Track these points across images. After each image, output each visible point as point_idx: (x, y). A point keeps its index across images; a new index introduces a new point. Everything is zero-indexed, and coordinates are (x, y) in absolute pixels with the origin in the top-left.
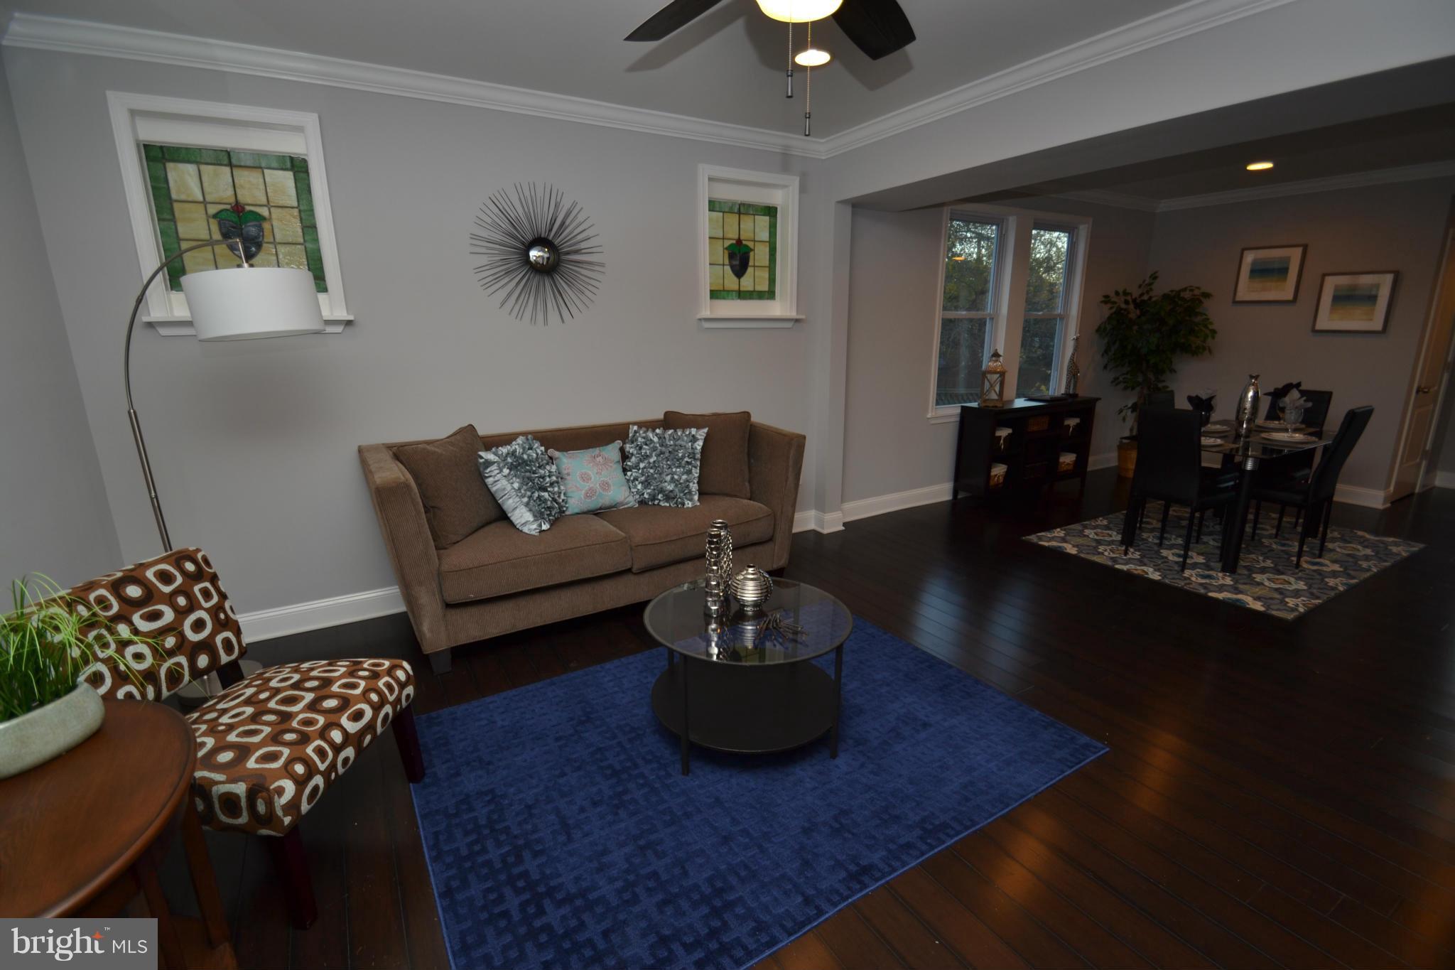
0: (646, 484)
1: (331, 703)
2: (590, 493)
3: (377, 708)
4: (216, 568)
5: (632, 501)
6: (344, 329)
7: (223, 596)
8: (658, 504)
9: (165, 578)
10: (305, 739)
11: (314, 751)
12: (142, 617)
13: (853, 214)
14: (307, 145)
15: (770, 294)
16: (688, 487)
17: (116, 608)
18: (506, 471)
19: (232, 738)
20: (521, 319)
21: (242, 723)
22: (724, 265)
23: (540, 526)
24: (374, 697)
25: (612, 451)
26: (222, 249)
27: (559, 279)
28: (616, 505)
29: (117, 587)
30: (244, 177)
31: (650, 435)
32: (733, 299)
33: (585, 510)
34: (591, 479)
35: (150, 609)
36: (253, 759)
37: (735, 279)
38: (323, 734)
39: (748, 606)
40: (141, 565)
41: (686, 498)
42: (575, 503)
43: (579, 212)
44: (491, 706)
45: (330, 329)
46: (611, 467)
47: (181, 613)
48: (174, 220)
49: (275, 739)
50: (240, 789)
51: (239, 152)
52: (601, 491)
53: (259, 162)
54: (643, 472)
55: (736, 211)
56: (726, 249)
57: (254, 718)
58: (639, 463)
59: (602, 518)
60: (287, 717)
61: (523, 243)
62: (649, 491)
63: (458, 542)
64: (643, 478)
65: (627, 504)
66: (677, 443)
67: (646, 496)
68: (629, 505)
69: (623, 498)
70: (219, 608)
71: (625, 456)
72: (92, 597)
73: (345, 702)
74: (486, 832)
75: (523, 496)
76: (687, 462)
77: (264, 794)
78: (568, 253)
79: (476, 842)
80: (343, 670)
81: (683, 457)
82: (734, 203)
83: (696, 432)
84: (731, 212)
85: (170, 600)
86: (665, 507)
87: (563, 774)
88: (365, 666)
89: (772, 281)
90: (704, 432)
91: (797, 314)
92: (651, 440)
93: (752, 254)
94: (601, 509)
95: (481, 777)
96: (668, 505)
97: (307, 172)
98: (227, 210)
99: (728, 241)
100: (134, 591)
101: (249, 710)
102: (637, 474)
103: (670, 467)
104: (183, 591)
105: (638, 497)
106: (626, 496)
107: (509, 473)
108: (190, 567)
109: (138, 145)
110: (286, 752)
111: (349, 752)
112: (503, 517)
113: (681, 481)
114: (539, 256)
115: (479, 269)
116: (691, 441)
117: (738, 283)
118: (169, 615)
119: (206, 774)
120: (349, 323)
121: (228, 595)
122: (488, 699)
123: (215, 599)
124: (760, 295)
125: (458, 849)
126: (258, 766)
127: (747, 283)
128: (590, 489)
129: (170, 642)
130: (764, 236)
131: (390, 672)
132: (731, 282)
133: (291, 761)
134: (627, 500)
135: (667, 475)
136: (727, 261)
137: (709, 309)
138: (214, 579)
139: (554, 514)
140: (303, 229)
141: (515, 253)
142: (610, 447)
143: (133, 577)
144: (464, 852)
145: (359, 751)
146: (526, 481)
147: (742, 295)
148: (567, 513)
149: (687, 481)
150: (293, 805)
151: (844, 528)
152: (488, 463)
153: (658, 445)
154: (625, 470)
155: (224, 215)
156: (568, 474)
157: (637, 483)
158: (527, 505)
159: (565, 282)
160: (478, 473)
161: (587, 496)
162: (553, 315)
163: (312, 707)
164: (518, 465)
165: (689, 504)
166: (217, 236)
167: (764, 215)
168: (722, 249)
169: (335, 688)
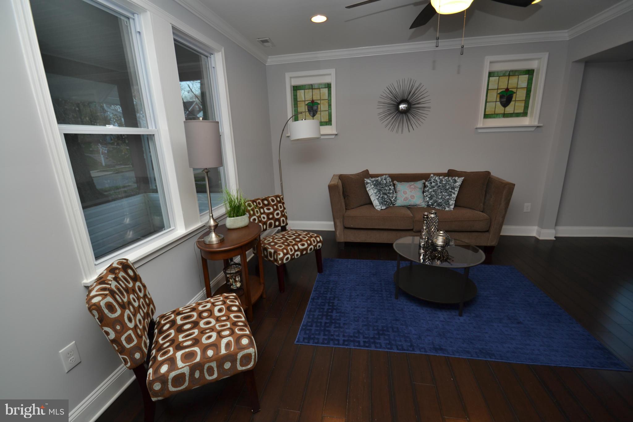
0: (431, 198)
1: (298, 240)
2: (406, 199)
3: (309, 245)
4: (285, 201)
5: (424, 205)
6: (335, 137)
7: (285, 209)
8: (435, 207)
9: (273, 201)
10: (289, 245)
11: (290, 248)
12: (266, 209)
13: (586, 66)
14: (331, 79)
15: (524, 114)
16: (448, 201)
17: (261, 205)
18: (373, 186)
19: (275, 241)
20: (392, 131)
21: (279, 238)
22: (496, 102)
23: (381, 207)
24: (309, 242)
25: (419, 184)
26: (307, 113)
27: (410, 115)
28: (416, 205)
29: (263, 200)
30: (316, 92)
31: (437, 178)
32: (500, 118)
33: (403, 205)
34: (407, 193)
35: (268, 207)
36: (277, 246)
37: (502, 108)
38: (293, 246)
39: (438, 246)
40: (269, 197)
41: (447, 206)
42: (399, 203)
43: (421, 88)
44: (349, 262)
45: (322, 137)
46: (417, 190)
47: (275, 210)
48: (297, 107)
49: (283, 243)
50: (272, 251)
51: (314, 84)
52: (410, 199)
53: (319, 87)
54: (430, 193)
55: (507, 75)
56: (499, 94)
57: (281, 238)
58: (429, 190)
59: (409, 210)
60: (287, 239)
61: (397, 103)
62: (431, 201)
63: (353, 208)
64: (429, 196)
65: (421, 205)
66: (447, 183)
67: (430, 203)
68: (422, 206)
69: (420, 202)
70: (282, 211)
71: (425, 186)
72: (257, 201)
73: (301, 240)
74: (330, 290)
75: (377, 196)
76: (450, 191)
77: (276, 254)
78: (414, 104)
79: (326, 291)
80: (305, 233)
81: (449, 188)
82: (506, 71)
83: (458, 179)
84: (504, 75)
85: (273, 206)
86: (438, 209)
87: (358, 285)
88: (310, 234)
89: (526, 107)
90: (461, 179)
91: (538, 123)
92: (437, 180)
93: (514, 95)
94: (409, 206)
95: (336, 278)
96: (439, 208)
97: (331, 88)
98: (310, 102)
99: (500, 90)
100: (266, 202)
101: (281, 236)
102: (428, 194)
103: (441, 192)
104: (275, 205)
105: (426, 203)
106: (421, 202)
107: (373, 187)
108: (278, 199)
109: (291, 87)
110: (284, 246)
111: (299, 253)
112: (371, 203)
113: (446, 199)
114: (404, 107)
115: (379, 114)
116: (454, 182)
117: (504, 110)
118: (272, 210)
119: (268, 246)
120: (336, 135)
121: (286, 208)
122: (350, 260)
123: (282, 209)
124: (518, 115)
125: (321, 291)
126: (277, 247)
127: (510, 109)
128: (406, 197)
129: (271, 216)
130: (525, 85)
131: (315, 237)
132: (500, 109)
133: (284, 249)
134: (421, 204)
135: (440, 196)
136: (498, 100)
137: (482, 123)
138: (283, 203)
139: (389, 204)
140: (328, 106)
141: (394, 107)
142: (419, 182)
143: (266, 199)
144: (322, 292)
145: (302, 254)
146: (379, 191)
147: (505, 115)
148: (396, 205)
149: (448, 199)
150: (282, 259)
151: (555, 239)
152: (367, 183)
153: (438, 183)
154: (423, 192)
155: (309, 104)
156: (399, 191)
157: (427, 197)
158: (378, 199)
159: (413, 117)
160: (363, 186)
161: (404, 200)
162: (405, 129)
163: (294, 239)
164: (377, 184)
165: (447, 209)
166: (307, 110)
167: (525, 74)
168: (496, 94)
169: (301, 237)
